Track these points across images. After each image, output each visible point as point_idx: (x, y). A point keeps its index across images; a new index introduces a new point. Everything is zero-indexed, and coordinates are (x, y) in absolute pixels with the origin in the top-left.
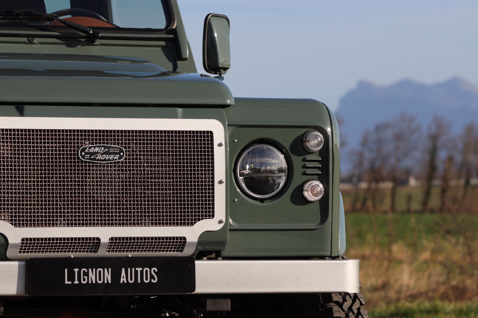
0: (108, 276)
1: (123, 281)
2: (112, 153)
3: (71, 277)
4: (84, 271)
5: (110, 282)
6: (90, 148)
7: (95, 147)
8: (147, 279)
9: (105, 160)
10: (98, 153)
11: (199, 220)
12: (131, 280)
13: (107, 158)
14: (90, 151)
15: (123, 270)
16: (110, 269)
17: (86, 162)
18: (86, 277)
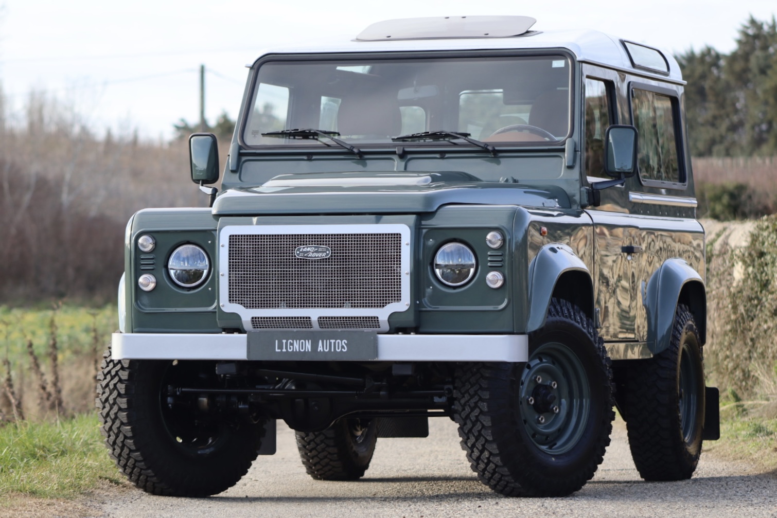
0: (308, 346)
1: (320, 350)
2: (320, 252)
3: (280, 347)
4: (290, 342)
5: (310, 350)
6: (304, 248)
7: (307, 247)
8: (338, 349)
9: (315, 257)
10: (310, 251)
11: (389, 303)
12: (326, 349)
13: (317, 256)
14: (304, 250)
15: (320, 341)
16: (310, 341)
17: (301, 259)
18: (292, 347)
